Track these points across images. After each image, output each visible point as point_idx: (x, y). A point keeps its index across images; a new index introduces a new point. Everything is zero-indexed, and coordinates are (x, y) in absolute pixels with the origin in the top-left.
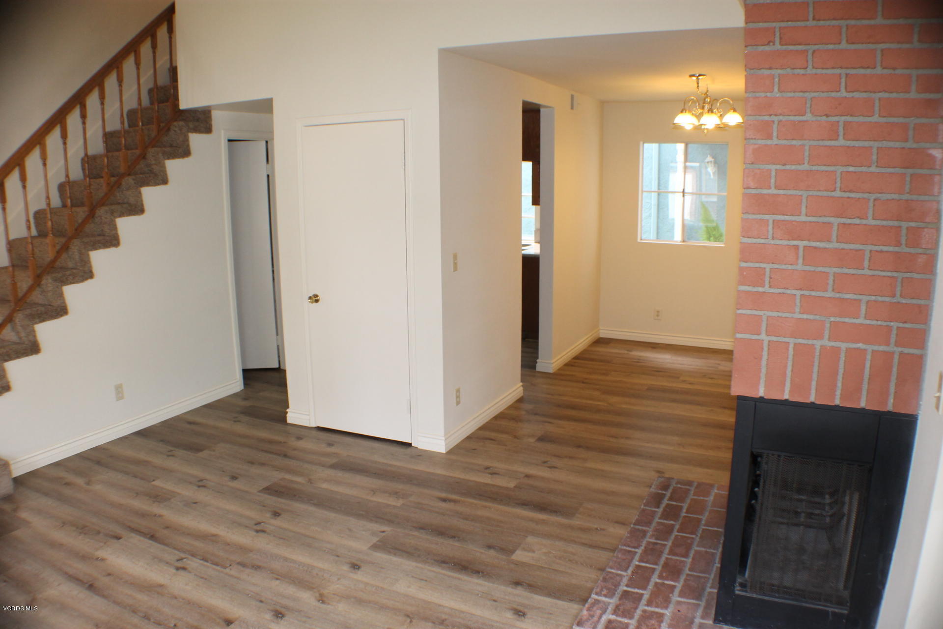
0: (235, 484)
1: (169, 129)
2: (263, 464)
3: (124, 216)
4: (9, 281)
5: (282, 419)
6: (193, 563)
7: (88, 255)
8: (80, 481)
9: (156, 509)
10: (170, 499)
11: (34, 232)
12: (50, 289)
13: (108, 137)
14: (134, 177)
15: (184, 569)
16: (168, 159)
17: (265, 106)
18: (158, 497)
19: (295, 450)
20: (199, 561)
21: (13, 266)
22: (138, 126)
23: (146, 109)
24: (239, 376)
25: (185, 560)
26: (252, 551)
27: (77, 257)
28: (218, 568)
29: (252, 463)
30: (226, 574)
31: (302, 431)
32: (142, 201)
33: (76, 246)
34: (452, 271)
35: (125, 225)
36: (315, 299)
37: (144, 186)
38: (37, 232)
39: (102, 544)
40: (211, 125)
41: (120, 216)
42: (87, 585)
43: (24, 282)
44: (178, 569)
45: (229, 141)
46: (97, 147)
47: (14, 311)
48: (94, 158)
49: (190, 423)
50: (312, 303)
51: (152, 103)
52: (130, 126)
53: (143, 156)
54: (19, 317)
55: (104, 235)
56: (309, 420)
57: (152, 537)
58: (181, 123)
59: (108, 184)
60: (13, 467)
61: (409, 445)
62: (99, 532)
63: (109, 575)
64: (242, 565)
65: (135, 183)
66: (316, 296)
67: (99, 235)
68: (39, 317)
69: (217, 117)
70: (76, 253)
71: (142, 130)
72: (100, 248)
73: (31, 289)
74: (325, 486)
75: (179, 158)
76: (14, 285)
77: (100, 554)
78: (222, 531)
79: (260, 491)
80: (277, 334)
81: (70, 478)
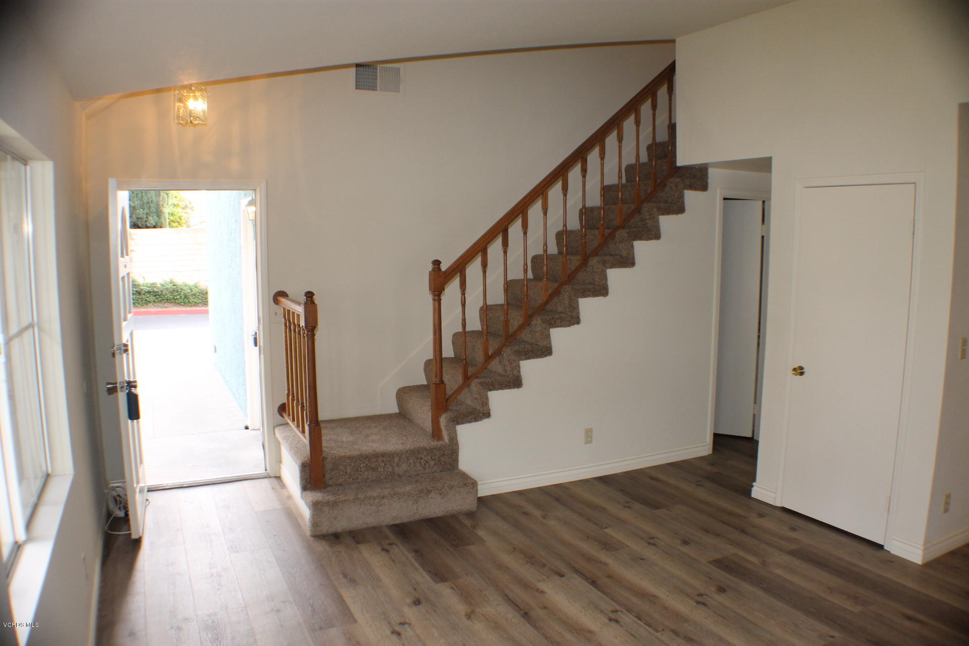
0: (685, 549)
1: (665, 185)
2: (717, 535)
3: (615, 268)
4: (502, 318)
5: (747, 492)
6: (627, 619)
7: (578, 301)
8: (537, 513)
9: (603, 556)
10: (618, 549)
11: (530, 275)
12: (538, 329)
13: (606, 190)
14: (628, 231)
15: (617, 621)
16: (663, 214)
17: (764, 165)
18: (607, 545)
19: (754, 527)
20: (632, 617)
21: (508, 304)
22: (635, 181)
23: (644, 164)
24: (709, 440)
25: (619, 613)
26: (688, 622)
27: (566, 301)
28: (650, 630)
29: (707, 531)
30: (657, 638)
31: (765, 509)
32: (634, 254)
33: (567, 290)
34: (959, 357)
35: (615, 276)
36: (800, 371)
37: (637, 240)
38: (533, 275)
39: (545, 577)
40: (707, 183)
41: (611, 267)
42: (523, 612)
43: (516, 320)
44: (610, 620)
45: (725, 199)
46: (595, 199)
47: (504, 345)
48: (592, 209)
49: (652, 478)
50: (796, 375)
51: (650, 159)
52: (627, 180)
53: (638, 210)
54: (507, 352)
55: (594, 284)
56: (775, 498)
57: (593, 583)
58: (678, 180)
59: (603, 235)
60: (479, 487)
61: (880, 547)
62: (544, 566)
63: (545, 608)
64: (676, 633)
65: (628, 236)
66: (801, 368)
67: (590, 284)
68: (525, 354)
69: (713, 174)
70: (567, 299)
71: (639, 185)
72: (589, 296)
73: (521, 328)
74: (779, 572)
75: (673, 214)
76: (507, 322)
77: (542, 586)
78: (662, 593)
79: (710, 562)
80: (755, 403)
81: (530, 508)
